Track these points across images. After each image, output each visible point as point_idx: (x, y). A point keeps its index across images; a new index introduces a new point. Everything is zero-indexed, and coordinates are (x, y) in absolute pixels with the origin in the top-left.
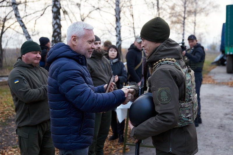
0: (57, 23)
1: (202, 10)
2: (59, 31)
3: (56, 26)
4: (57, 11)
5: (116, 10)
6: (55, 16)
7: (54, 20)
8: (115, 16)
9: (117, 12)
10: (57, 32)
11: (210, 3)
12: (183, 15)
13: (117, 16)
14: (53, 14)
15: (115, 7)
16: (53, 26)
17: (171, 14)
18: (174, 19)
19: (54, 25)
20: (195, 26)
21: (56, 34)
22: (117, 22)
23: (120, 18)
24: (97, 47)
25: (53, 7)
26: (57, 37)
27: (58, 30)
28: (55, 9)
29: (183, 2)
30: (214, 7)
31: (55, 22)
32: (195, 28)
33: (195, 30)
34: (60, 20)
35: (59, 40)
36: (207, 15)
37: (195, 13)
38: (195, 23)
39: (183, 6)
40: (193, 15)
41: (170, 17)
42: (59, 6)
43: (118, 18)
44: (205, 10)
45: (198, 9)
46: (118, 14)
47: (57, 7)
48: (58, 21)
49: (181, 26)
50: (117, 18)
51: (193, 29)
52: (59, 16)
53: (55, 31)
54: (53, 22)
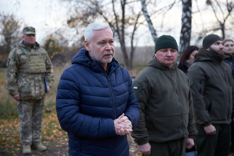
3: (186, 20)
6: (185, 8)
7: (183, 13)
10: (186, 27)
14: (183, 5)
16: (183, 20)
19: (184, 18)
21: (185, 29)
24: (219, 48)
26: (186, 34)
27: (188, 25)
31: (184, 15)
34: (191, 12)
35: (188, 36)
48: (188, 14)
52: (190, 8)
53: (184, 26)
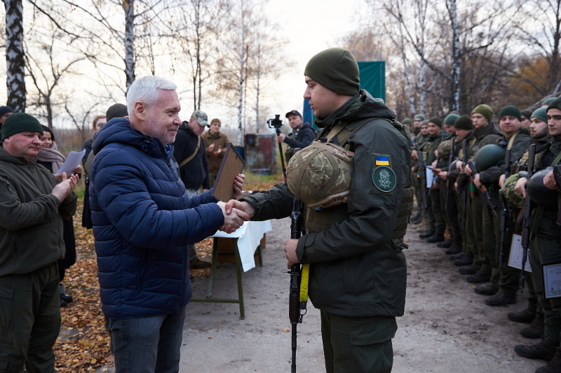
0: (16, 80)
1: (270, 69)
2: (21, 96)
3: (15, 86)
4: (17, 57)
5: (127, 60)
6: (13, 67)
7: (10, 74)
8: (125, 71)
9: (128, 65)
10: (17, 97)
11: (282, 58)
12: (239, 75)
13: (128, 72)
14: (9, 63)
15: (124, 55)
16: (9, 86)
17: (219, 72)
18: (224, 81)
19: (11, 83)
20: (258, 94)
21: (15, 100)
22: (128, 84)
23: (134, 76)
25: (8, 51)
26: (18, 107)
27: (19, 93)
28: (13, 55)
29: (239, 54)
30: (288, 65)
31: (12, 78)
32: (257, 98)
33: (258, 101)
34: (23, 75)
36: (277, 77)
37: (258, 72)
38: (258, 90)
39: (238, 60)
40: (255, 77)
41: (218, 78)
42: (20, 48)
43: (131, 76)
44: (275, 68)
45: (263, 67)
46: (129, 68)
47: (17, 51)
48: (19, 77)
49: (236, 94)
50: (127, 76)
51: (256, 100)
52: (21, 68)
53: (12, 96)
54: (8, 78)
